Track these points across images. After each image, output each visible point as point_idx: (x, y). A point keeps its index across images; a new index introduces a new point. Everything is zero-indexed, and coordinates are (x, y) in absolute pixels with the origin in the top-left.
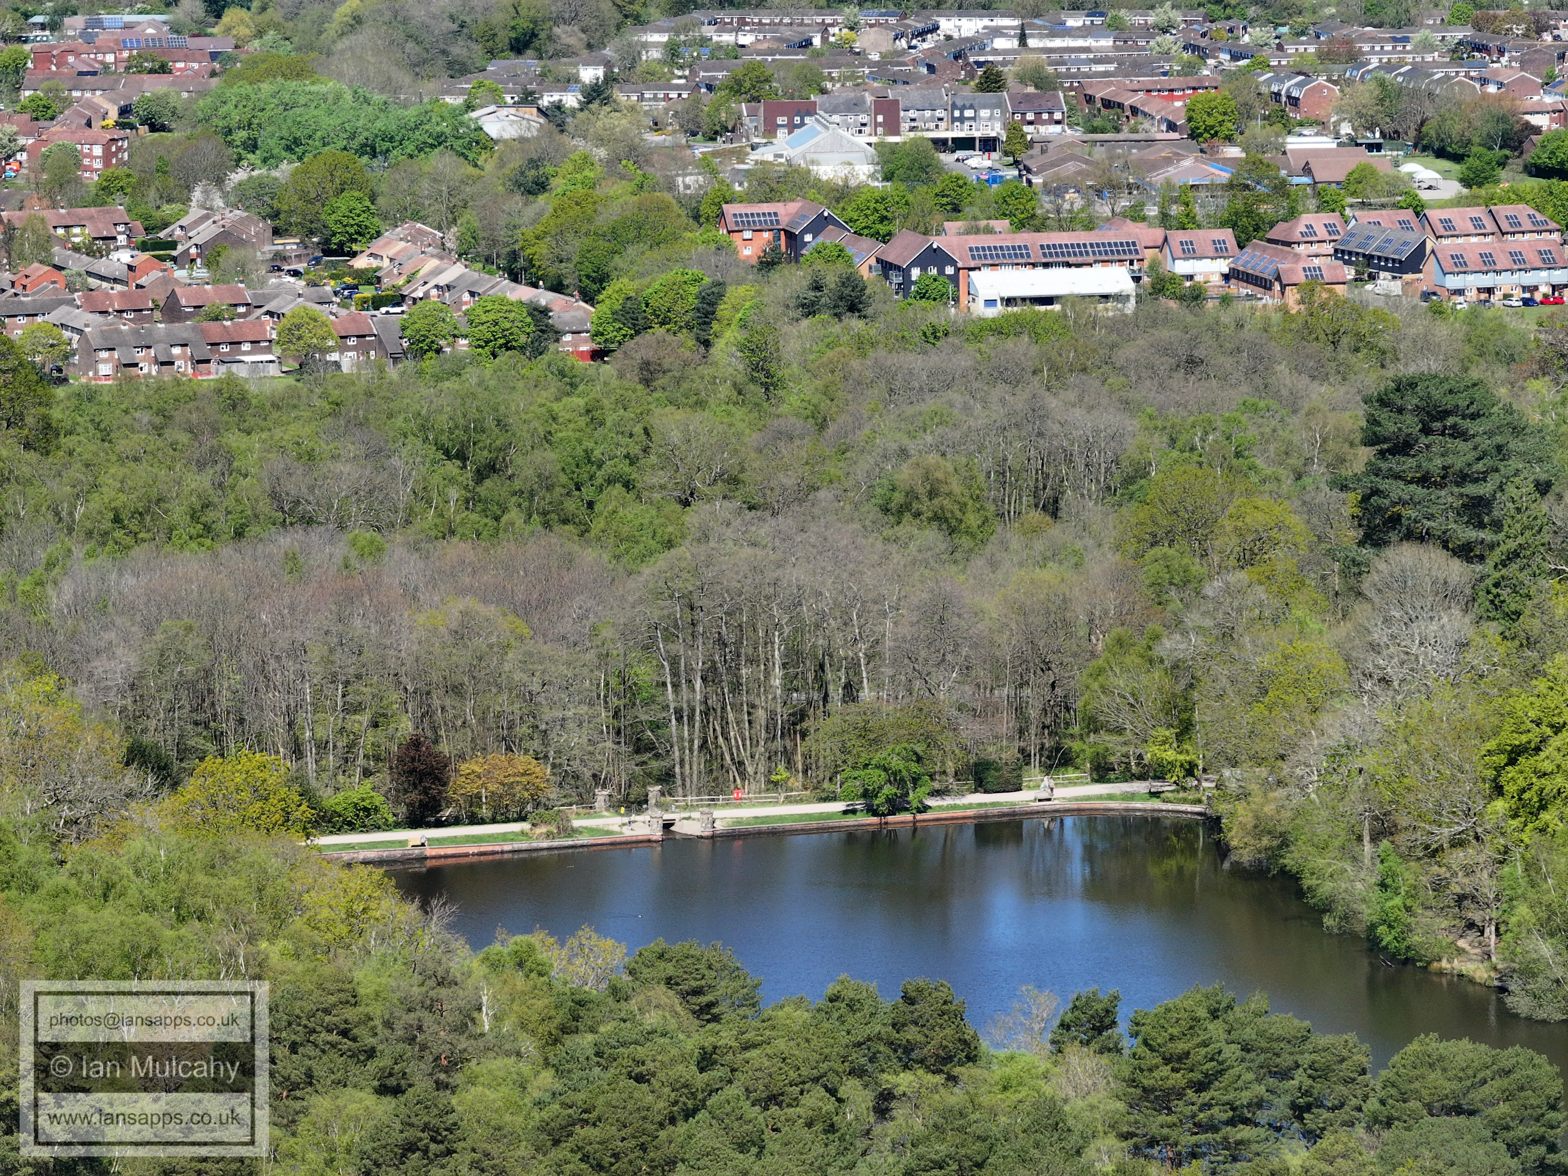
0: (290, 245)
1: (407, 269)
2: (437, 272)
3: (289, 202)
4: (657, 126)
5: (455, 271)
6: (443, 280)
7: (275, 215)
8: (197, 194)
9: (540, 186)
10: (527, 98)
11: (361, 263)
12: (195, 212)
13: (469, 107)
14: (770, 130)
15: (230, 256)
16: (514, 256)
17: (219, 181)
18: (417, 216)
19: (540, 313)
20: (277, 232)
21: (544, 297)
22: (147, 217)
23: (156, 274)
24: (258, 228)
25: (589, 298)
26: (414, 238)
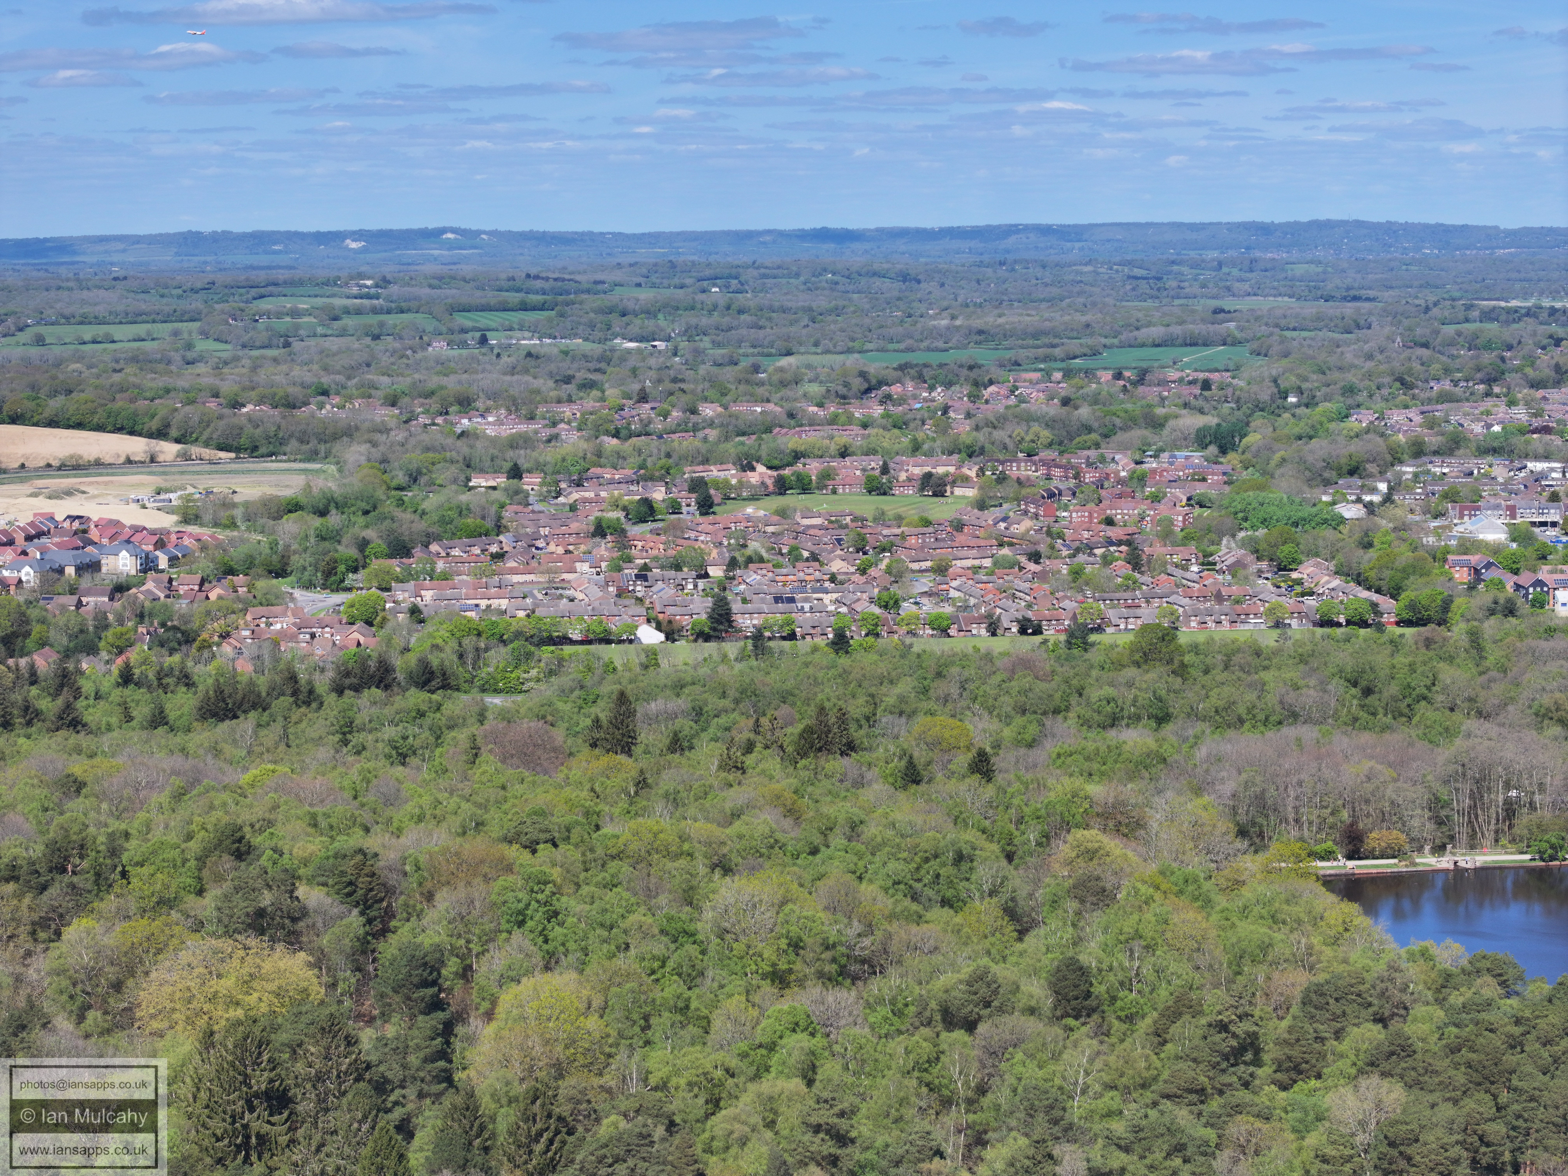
0: (1264, 565)
1: (1315, 580)
2: (1328, 582)
3: (1263, 546)
4: (1412, 511)
5: (1336, 582)
6: (1331, 586)
7: (1257, 551)
8: (1224, 542)
9: (1369, 545)
10: (1359, 500)
11: (1295, 575)
12: (1224, 550)
13: (1334, 503)
14: (1461, 517)
15: (1241, 573)
16: (1359, 575)
17: (1233, 536)
18: (1317, 555)
19: (1374, 605)
20: (1258, 559)
21: (1375, 597)
22: (1204, 551)
23: (1211, 580)
24: (1251, 558)
25: (1393, 597)
26: (1317, 565)
